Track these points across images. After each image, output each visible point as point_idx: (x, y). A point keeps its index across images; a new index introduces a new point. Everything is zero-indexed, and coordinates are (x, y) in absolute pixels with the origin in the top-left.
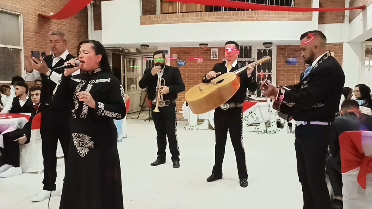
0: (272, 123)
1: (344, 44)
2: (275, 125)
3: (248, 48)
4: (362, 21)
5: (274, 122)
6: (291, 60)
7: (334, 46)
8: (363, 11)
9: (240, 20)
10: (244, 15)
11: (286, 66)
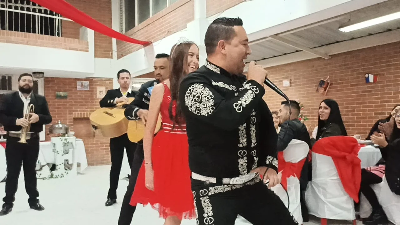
0: (59, 165)
1: (113, 79)
2: (62, 167)
3: (7, 78)
4: (145, 56)
5: (61, 164)
6: (62, 94)
7: (105, 80)
8: (144, 47)
9: (6, 41)
10: (11, 35)
11: (56, 100)
